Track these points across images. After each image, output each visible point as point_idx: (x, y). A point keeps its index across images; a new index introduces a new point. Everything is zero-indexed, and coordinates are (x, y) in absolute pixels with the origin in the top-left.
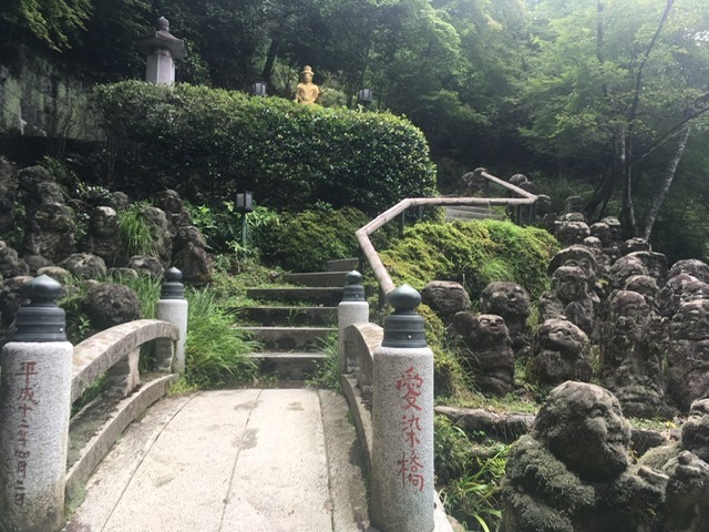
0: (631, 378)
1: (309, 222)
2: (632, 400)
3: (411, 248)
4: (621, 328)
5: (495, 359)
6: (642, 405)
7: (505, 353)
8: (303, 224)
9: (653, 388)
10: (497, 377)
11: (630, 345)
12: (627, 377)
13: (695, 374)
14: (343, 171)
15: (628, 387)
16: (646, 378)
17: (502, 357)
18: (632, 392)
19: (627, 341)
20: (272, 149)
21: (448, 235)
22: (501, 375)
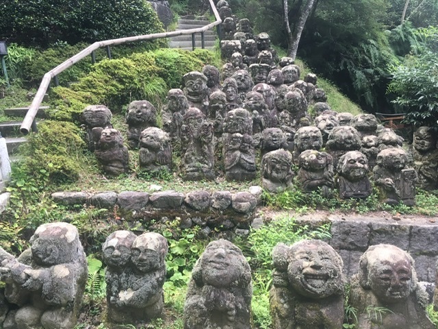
0: (193, 158)
1: (50, 58)
2: (191, 171)
3: (88, 81)
4: (183, 131)
5: (111, 156)
6: (196, 174)
7: (116, 152)
8: (46, 59)
9: (205, 163)
10: (113, 166)
11: (189, 141)
12: (190, 158)
13: (229, 153)
14: (73, 19)
15: (191, 164)
16: (202, 157)
17: (114, 154)
18: (194, 167)
19: (187, 139)
20: (21, 6)
21: (122, 66)
22: (115, 165)
